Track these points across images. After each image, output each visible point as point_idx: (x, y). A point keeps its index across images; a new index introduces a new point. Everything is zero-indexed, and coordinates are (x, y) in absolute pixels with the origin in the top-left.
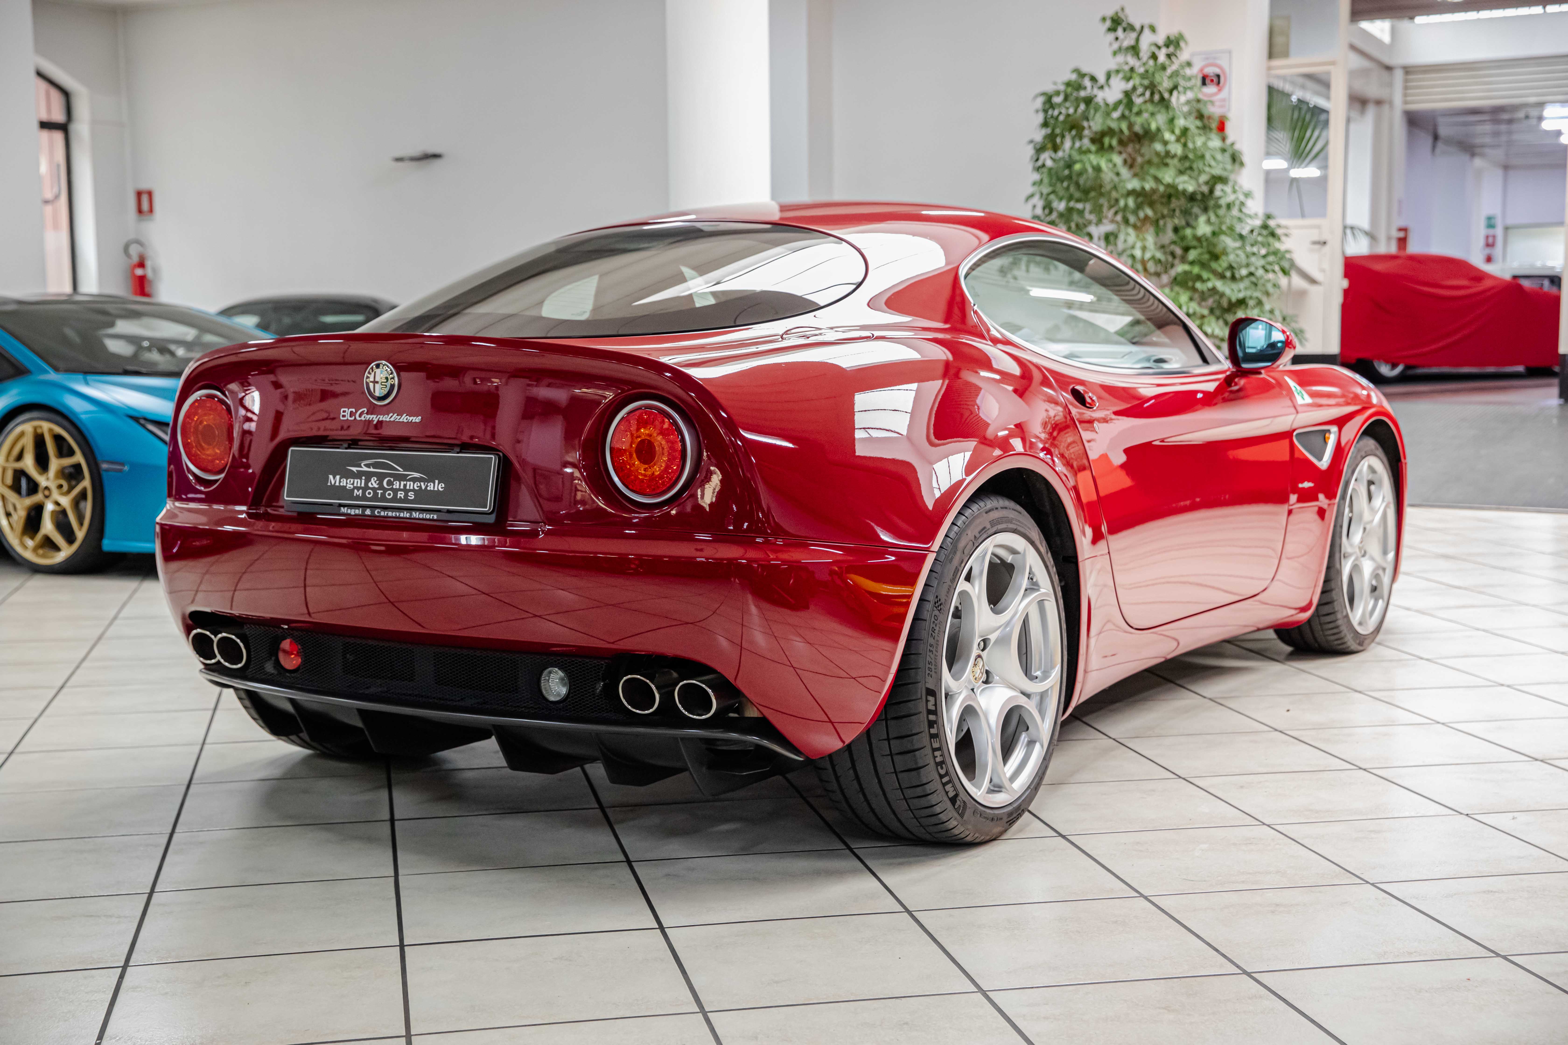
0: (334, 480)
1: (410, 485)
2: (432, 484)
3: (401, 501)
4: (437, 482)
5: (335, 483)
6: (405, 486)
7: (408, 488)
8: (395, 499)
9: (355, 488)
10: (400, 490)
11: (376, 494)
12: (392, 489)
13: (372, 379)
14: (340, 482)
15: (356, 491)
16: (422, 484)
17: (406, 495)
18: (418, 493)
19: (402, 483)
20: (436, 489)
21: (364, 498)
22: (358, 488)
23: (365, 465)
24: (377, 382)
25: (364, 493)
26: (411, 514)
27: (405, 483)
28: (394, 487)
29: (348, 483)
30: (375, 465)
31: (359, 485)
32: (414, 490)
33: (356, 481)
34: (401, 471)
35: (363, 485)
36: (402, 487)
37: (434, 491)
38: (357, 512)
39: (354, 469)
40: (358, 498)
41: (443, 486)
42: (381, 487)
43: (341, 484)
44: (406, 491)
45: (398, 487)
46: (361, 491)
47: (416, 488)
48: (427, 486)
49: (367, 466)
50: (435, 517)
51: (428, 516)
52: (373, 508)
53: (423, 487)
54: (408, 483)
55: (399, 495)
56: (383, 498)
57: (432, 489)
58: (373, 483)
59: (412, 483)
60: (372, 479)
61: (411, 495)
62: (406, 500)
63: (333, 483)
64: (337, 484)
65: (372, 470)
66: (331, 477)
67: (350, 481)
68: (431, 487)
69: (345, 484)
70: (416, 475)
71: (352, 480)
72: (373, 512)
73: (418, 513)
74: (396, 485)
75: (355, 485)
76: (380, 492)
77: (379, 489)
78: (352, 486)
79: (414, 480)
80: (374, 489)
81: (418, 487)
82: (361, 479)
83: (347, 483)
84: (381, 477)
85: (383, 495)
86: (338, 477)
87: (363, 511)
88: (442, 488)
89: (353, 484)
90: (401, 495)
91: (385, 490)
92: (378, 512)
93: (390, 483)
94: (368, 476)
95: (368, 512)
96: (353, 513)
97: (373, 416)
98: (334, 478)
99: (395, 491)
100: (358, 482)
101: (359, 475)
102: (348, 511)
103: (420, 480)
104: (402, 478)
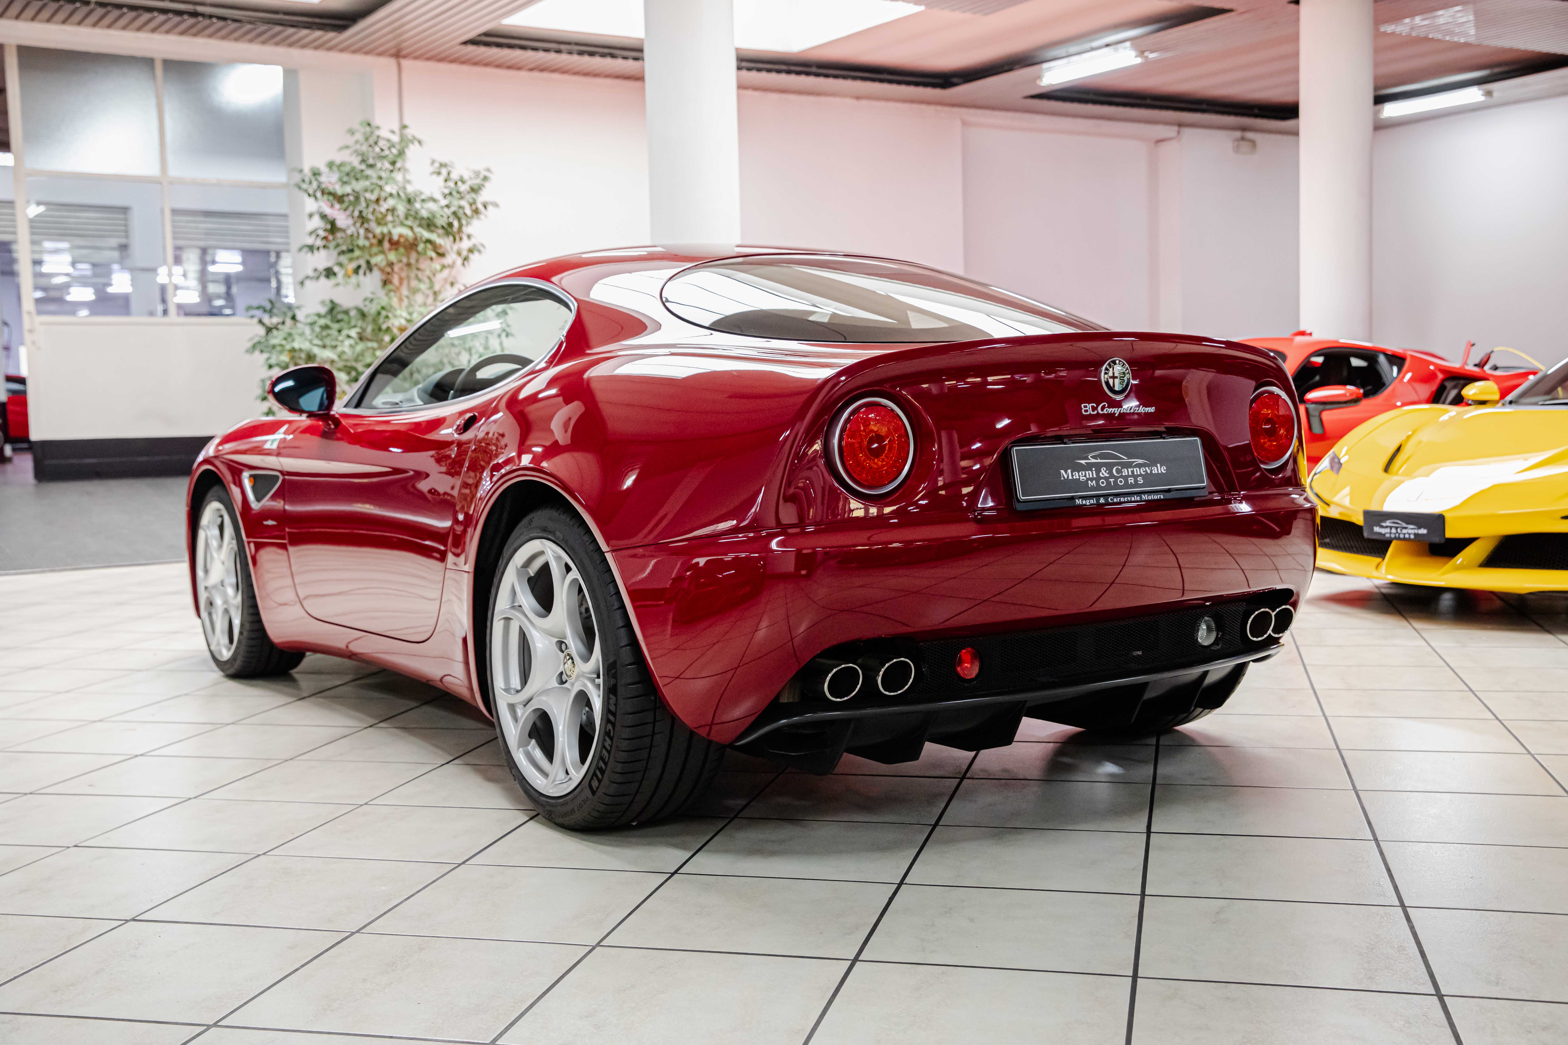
0: (1067, 474)
1: (1137, 471)
2: (1155, 468)
3: (1132, 486)
4: (1159, 465)
5: (1068, 477)
6: (1133, 472)
7: (1135, 473)
8: (1127, 485)
9: (1088, 479)
10: (1128, 476)
11: (1109, 483)
12: (1122, 477)
13: (1111, 374)
14: (1072, 476)
15: (1089, 482)
16: (1147, 468)
17: (1136, 481)
18: (1145, 476)
19: (1130, 470)
20: (1160, 472)
21: (1098, 488)
22: (1092, 479)
23: (1092, 457)
24: (1117, 377)
25: (1097, 483)
26: (1141, 497)
27: (1132, 469)
28: (1124, 474)
29: (1081, 476)
30: (1102, 456)
31: (1091, 476)
32: (1141, 475)
33: (1087, 472)
34: (1125, 459)
35: (1095, 476)
36: (1130, 474)
37: (1158, 473)
38: (1092, 502)
39: (1083, 462)
40: (1093, 489)
41: (1165, 468)
42: (1112, 475)
43: (1074, 477)
44: (1135, 477)
45: (1126, 474)
46: (1094, 481)
47: (1143, 473)
48: (1152, 470)
49: (1094, 457)
50: (1162, 497)
51: (1156, 497)
52: (1106, 496)
53: (1149, 472)
54: (1135, 469)
55: (1130, 481)
56: (1116, 486)
57: (1156, 472)
58: (1104, 473)
59: (1138, 469)
60: (1102, 469)
61: (1140, 480)
62: (1136, 485)
63: (1066, 477)
64: (1070, 477)
65: (1099, 461)
66: (1062, 471)
67: (1082, 474)
68: (1155, 471)
69: (1078, 477)
70: (1140, 461)
71: (1083, 473)
72: (1106, 500)
73: (1146, 496)
74: (1125, 472)
75: (1088, 477)
76: (1112, 480)
77: (1110, 477)
78: (1085, 478)
79: (1139, 466)
80: (1105, 478)
81: (1144, 472)
82: (1092, 471)
83: (1079, 476)
84: (1109, 467)
85: (1115, 482)
86: (1069, 471)
87: (1098, 501)
88: (1164, 470)
89: (1085, 476)
90: (1131, 480)
91: (1116, 478)
92: (1111, 499)
93: (1118, 471)
94: (1098, 467)
95: (1102, 501)
96: (1088, 504)
97: (1114, 409)
98: (1066, 472)
99: (1126, 478)
100: (1089, 474)
101: (1089, 467)
102: (1084, 502)
103: (1144, 465)
104: (1128, 465)
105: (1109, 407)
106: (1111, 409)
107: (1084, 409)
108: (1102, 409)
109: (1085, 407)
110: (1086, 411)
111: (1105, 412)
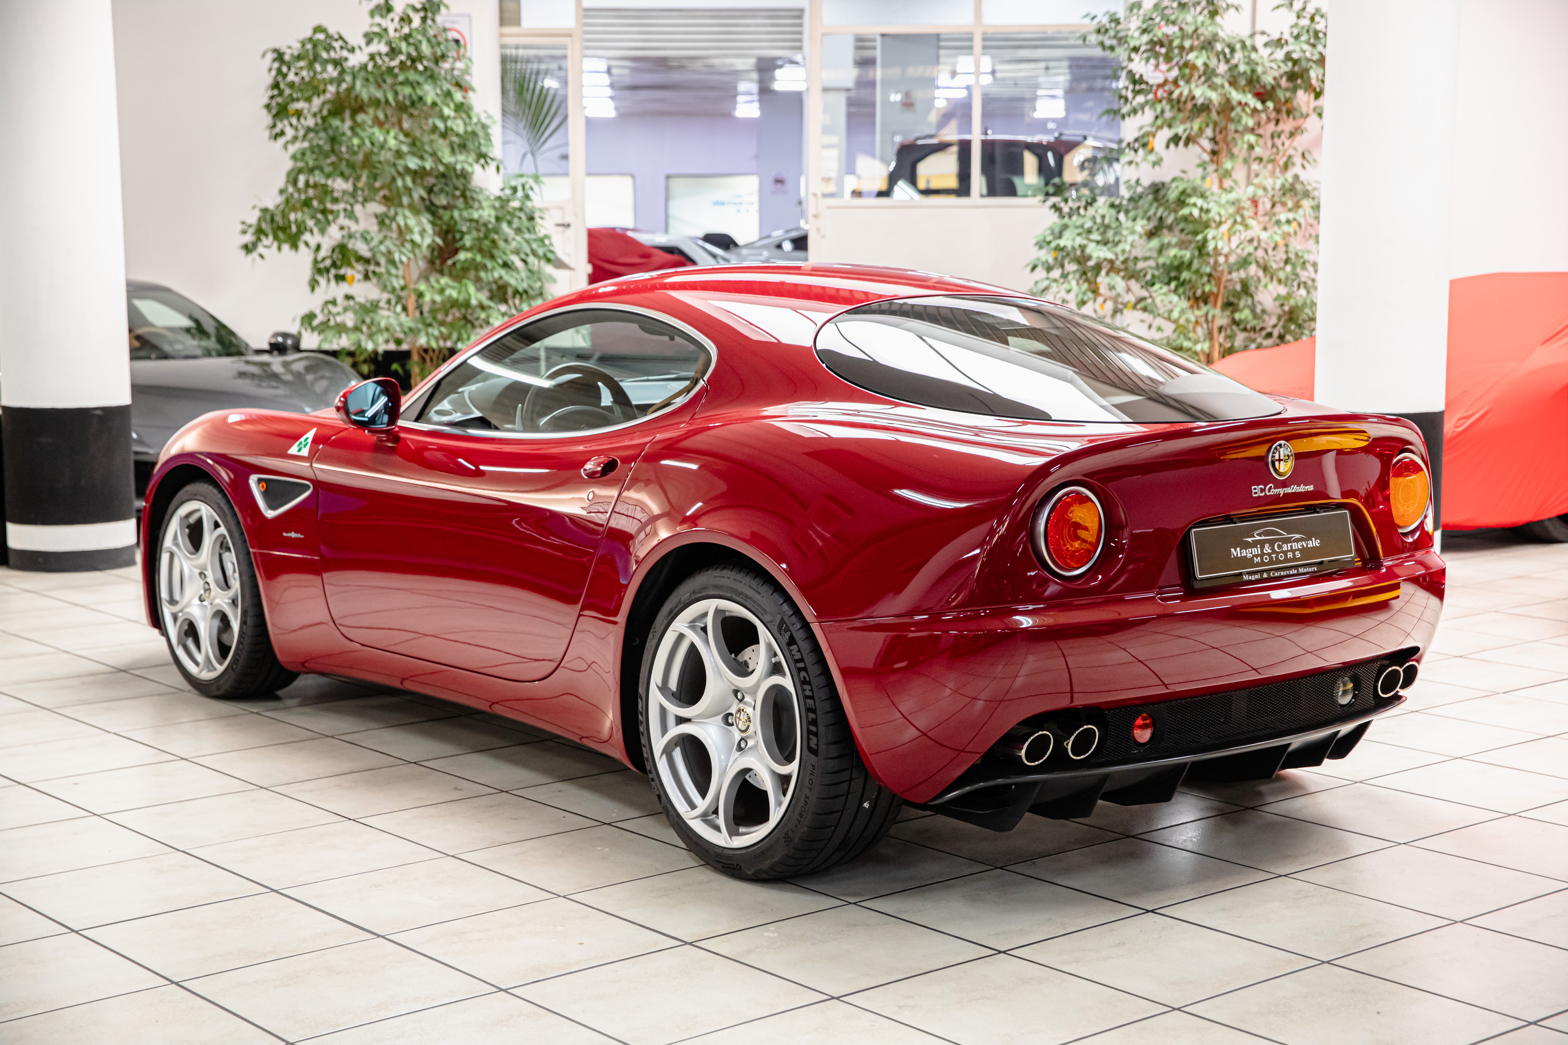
0: (1236, 552)
1: (1295, 546)
2: (1311, 542)
3: (1291, 560)
4: (1313, 539)
5: (1237, 554)
6: (1291, 547)
7: (1294, 548)
8: (1286, 560)
9: (1254, 556)
10: (1288, 551)
11: (1271, 558)
12: (1282, 552)
13: (1277, 457)
14: (1241, 553)
15: (1255, 558)
16: (1303, 543)
17: (1294, 555)
18: (1303, 550)
19: (1289, 545)
20: (1314, 545)
21: (1263, 563)
22: (1257, 556)
23: (1257, 535)
24: (1282, 460)
25: (1262, 559)
26: (1298, 571)
27: (1291, 544)
28: (1284, 549)
29: (1247, 553)
30: (1266, 533)
31: (1256, 553)
32: (1298, 549)
33: (1253, 550)
34: (1285, 535)
35: (1260, 553)
36: (1289, 549)
37: (1313, 547)
38: (1257, 577)
39: (1250, 540)
40: (1258, 565)
41: (1319, 542)
42: (1274, 551)
43: (1242, 555)
44: (1293, 551)
45: (1286, 549)
46: (1259, 558)
48: (1307, 544)
49: (1259, 535)
50: (1316, 569)
51: (1310, 570)
52: (1267, 571)
53: (1305, 546)
54: (1293, 544)
56: (1277, 561)
57: (1311, 546)
58: (1267, 549)
59: (1296, 544)
60: (1266, 546)
61: (1298, 554)
62: (1295, 559)
63: (1235, 555)
64: (1239, 555)
65: (1263, 538)
66: (1233, 550)
69: (1245, 555)
70: (1298, 536)
71: (1250, 550)
72: (1269, 575)
73: (1302, 569)
74: (1285, 547)
75: (1254, 553)
76: (1274, 556)
77: (1273, 553)
78: (1251, 555)
79: (1297, 541)
80: (1268, 554)
81: (1301, 546)
82: (1257, 548)
84: (1272, 543)
85: (1277, 557)
86: (1238, 549)
87: (1262, 575)
88: (1318, 544)
89: (1252, 553)
90: (1290, 555)
91: (1278, 553)
92: (1273, 574)
93: (1280, 547)
94: (1262, 543)
95: (1265, 575)
96: (1253, 579)
97: (1279, 490)
98: (1235, 550)
99: (1285, 553)
100: (1256, 551)
101: (1254, 544)
102: (1250, 578)
103: (1301, 540)
104: (1287, 541)
105: (1275, 488)
106: (1276, 490)
107: (1254, 491)
108: (1269, 491)
109: (1255, 489)
110: (1256, 493)
111: (1271, 493)
